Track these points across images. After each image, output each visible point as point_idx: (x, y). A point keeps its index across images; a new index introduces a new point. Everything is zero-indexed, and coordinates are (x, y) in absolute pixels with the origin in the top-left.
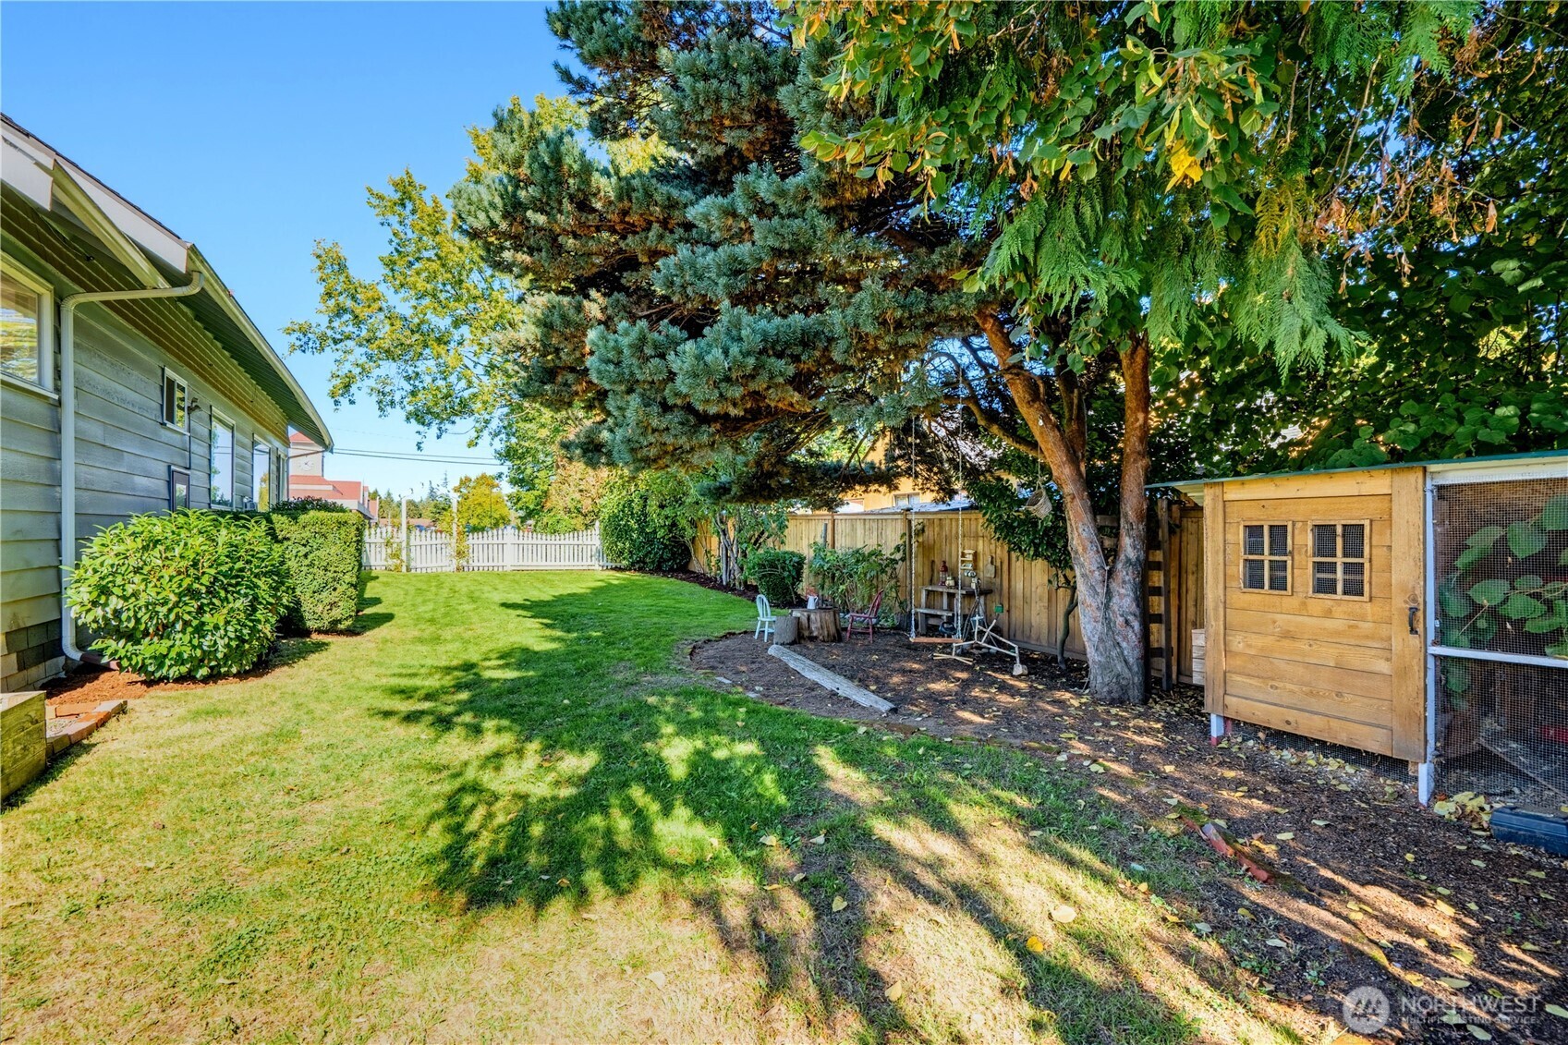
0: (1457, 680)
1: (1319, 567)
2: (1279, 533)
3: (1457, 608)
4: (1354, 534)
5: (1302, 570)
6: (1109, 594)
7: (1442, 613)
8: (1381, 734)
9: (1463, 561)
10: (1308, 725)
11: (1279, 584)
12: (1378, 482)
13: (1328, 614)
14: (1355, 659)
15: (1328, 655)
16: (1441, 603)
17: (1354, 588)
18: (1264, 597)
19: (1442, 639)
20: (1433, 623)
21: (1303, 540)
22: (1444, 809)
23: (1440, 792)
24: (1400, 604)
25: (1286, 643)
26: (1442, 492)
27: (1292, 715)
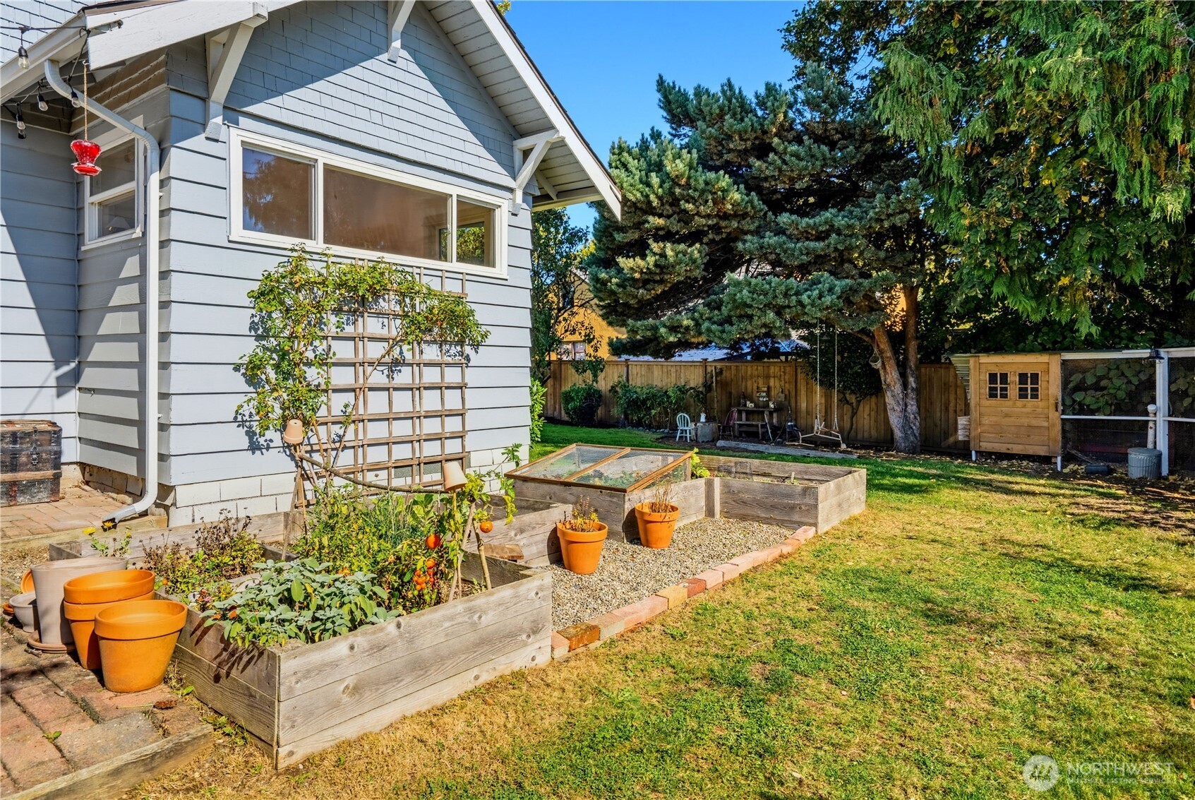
0: (1068, 427)
1: (1021, 389)
2: (1004, 377)
3: (1068, 402)
4: (1035, 377)
5: (1013, 390)
6: (906, 405)
7: (1063, 404)
8: (1045, 448)
9: (1071, 385)
10: (1017, 449)
11: (1004, 396)
12: (1044, 358)
13: (1024, 406)
14: (1034, 422)
15: (1025, 421)
16: (1063, 400)
17: (1035, 396)
18: (998, 401)
19: (1063, 413)
20: (1061, 408)
21: (1014, 379)
22: (1066, 471)
23: (1063, 467)
24: (1052, 401)
25: (1007, 419)
26: (1064, 363)
27: (1010, 446)
